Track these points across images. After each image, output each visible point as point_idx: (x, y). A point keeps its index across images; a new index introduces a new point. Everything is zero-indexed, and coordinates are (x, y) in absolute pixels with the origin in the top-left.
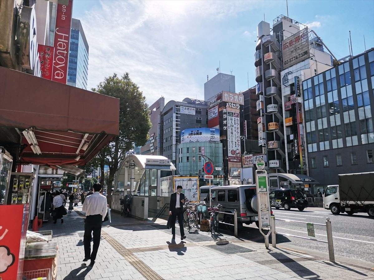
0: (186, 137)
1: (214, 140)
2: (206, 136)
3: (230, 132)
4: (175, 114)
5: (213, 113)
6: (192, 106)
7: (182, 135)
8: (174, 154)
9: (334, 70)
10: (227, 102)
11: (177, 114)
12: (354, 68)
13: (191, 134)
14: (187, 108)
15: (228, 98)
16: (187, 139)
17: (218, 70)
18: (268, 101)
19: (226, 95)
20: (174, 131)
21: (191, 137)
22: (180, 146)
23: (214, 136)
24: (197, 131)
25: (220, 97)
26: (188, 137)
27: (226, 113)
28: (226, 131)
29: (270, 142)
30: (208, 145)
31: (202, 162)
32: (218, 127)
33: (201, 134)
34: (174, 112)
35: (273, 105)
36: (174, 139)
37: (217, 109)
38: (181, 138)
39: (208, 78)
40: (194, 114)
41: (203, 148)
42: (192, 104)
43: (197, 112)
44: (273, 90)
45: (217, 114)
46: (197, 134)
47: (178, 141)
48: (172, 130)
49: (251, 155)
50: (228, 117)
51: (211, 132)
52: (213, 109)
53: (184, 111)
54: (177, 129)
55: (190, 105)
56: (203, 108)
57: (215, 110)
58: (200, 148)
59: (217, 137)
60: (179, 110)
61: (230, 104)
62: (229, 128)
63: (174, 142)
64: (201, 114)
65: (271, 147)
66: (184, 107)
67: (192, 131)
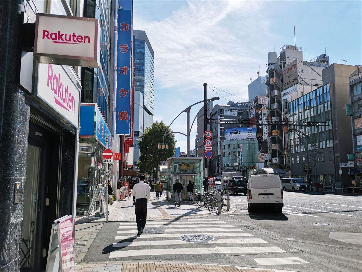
0: (228, 136)
1: (251, 137)
2: (244, 135)
3: (265, 130)
4: (220, 116)
5: (252, 114)
6: (234, 108)
7: (225, 134)
8: (219, 150)
9: (302, 98)
10: (263, 105)
11: (221, 116)
12: (311, 99)
13: (232, 133)
14: (230, 110)
15: (263, 101)
16: (229, 137)
17: (258, 73)
18: (273, 114)
19: (261, 98)
20: (219, 131)
21: (232, 136)
22: (224, 143)
23: (251, 134)
24: (237, 131)
25: (256, 100)
26: (229, 136)
27: (261, 114)
28: (262, 129)
29: (273, 145)
30: (245, 142)
31: (241, 156)
32: (255, 126)
33: (240, 133)
34: (219, 115)
35: (276, 117)
36: (219, 137)
37: (254, 110)
38: (225, 137)
39: (251, 80)
40: (236, 115)
41: (241, 145)
42: (235, 107)
43: (238, 113)
44: (275, 106)
45: (255, 115)
46: (237, 133)
47: (222, 139)
48: (217, 130)
49: (263, 154)
50: (263, 117)
51: (249, 131)
52: (252, 110)
53: (227, 113)
54: (221, 129)
55: (232, 108)
56: (244, 110)
57: (253, 111)
58: (239, 145)
59: (254, 135)
60: (222, 113)
61: (265, 106)
62: (264, 127)
63: (219, 140)
64: (242, 114)
65: (273, 148)
66: (227, 110)
67: (233, 131)
